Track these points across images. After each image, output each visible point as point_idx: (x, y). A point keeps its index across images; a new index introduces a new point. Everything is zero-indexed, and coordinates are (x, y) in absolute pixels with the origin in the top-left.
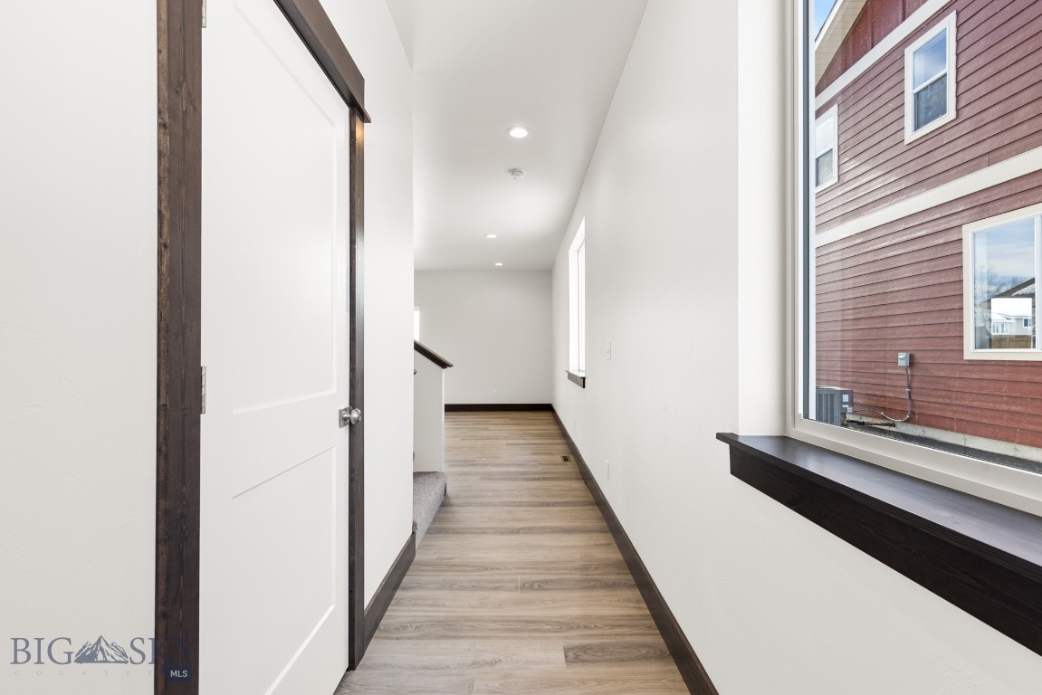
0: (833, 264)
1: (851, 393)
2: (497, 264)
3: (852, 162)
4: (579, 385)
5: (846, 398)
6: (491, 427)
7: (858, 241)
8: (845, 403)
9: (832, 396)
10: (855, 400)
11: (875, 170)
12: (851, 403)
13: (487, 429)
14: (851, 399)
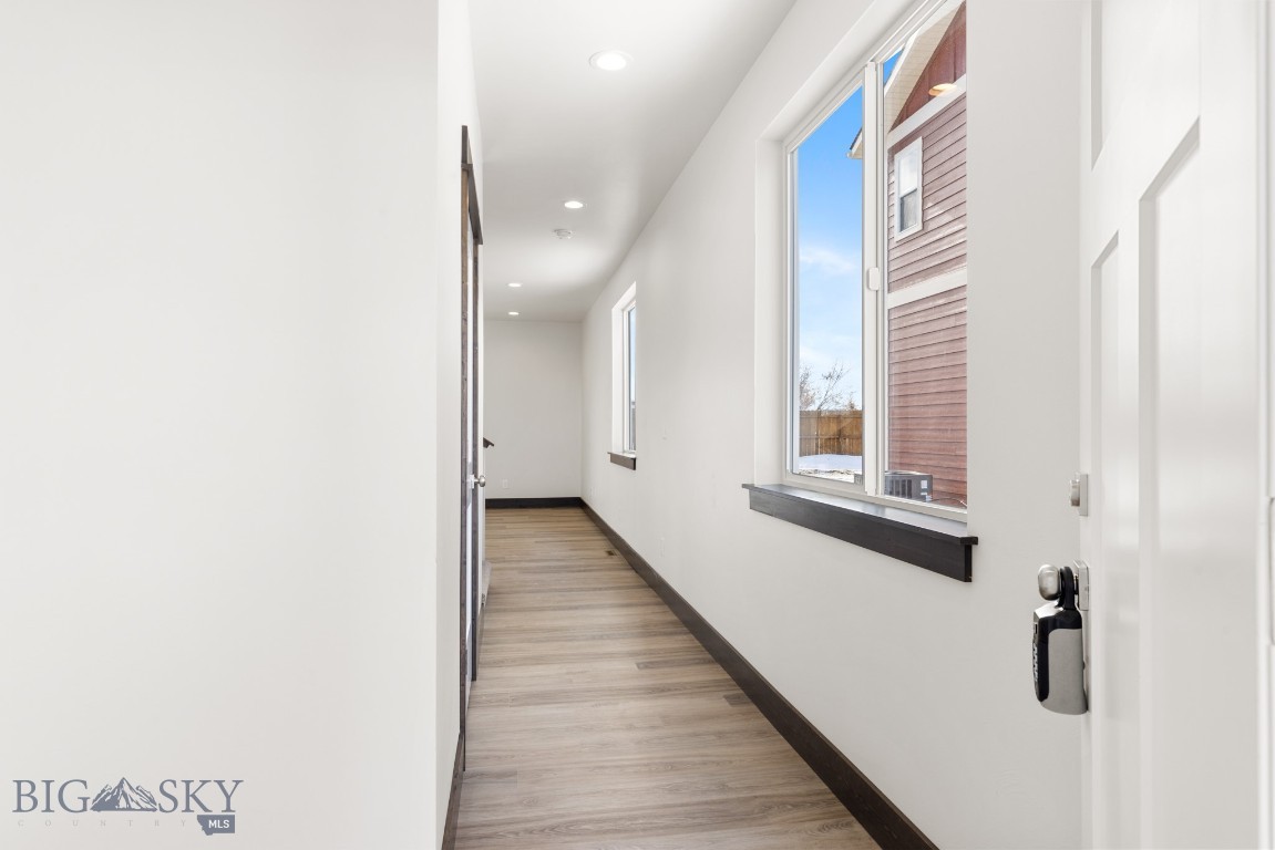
0: (917, 327)
1: (930, 479)
2: (511, 313)
3: (936, 208)
4: (628, 467)
5: (924, 484)
6: (508, 526)
7: (941, 302)
8: (924, 490)
9: (910, 482)
10: (935, 487)
11: (957, 222)
12: (930, 490)
13: (504, 528)
14: (930, 485)
